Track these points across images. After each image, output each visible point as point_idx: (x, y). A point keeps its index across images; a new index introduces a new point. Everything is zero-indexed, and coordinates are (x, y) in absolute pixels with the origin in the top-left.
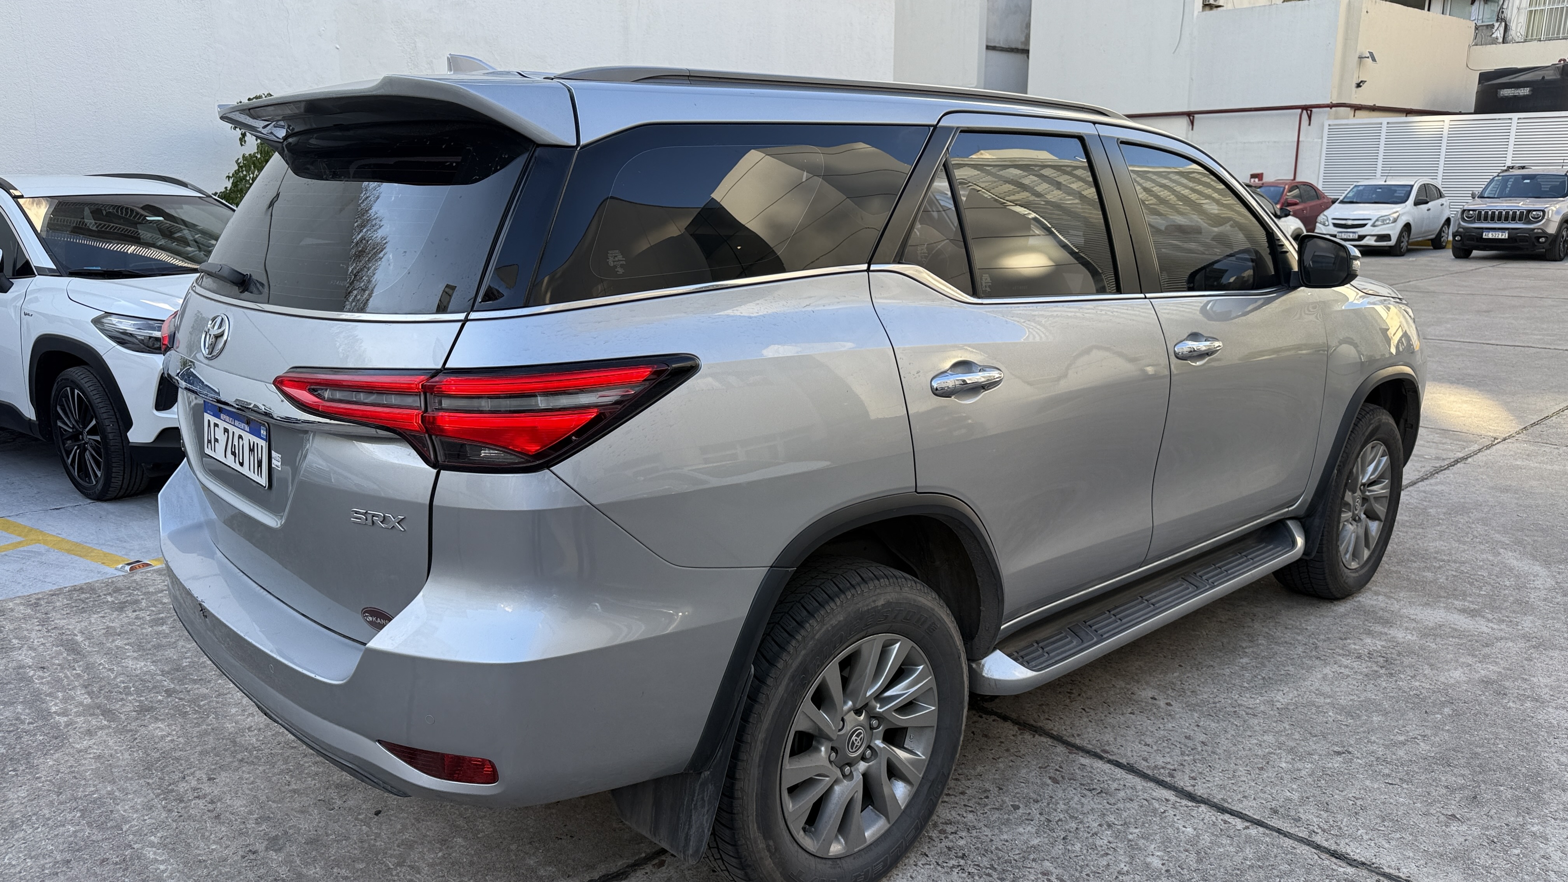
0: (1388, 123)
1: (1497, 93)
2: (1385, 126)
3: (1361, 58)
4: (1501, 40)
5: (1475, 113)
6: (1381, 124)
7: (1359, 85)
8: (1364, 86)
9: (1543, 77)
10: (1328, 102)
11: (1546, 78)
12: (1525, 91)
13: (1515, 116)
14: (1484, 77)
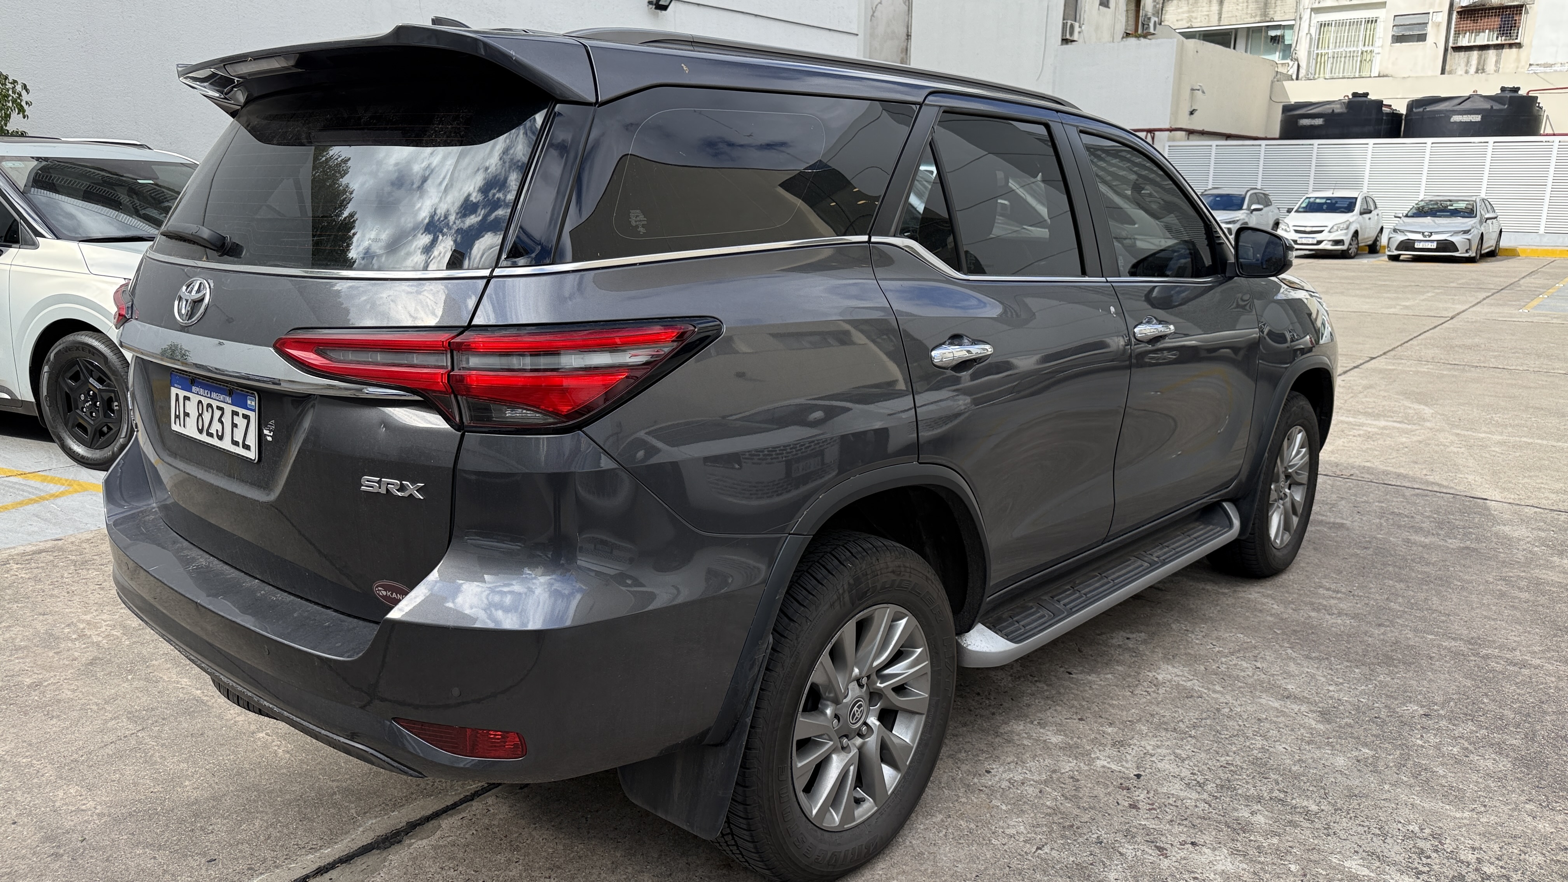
0: (1217, 146)
1: (1297, 122)
2: (1214, 147)
3: (1193, 90)
4: (1294, 77)
5: (1281, 138)
6: (1211, 146)
7: (1192, 113)
8: (1196, 114)
9: (1333, 111)
10: (1167, 126)
11: (1336, 111)
12: (1319, 122)
13: (1316, 142)
14: (1288, 109)
